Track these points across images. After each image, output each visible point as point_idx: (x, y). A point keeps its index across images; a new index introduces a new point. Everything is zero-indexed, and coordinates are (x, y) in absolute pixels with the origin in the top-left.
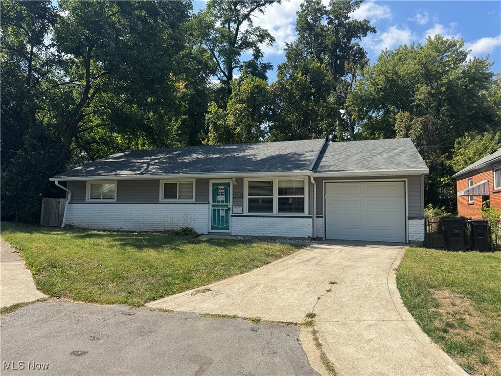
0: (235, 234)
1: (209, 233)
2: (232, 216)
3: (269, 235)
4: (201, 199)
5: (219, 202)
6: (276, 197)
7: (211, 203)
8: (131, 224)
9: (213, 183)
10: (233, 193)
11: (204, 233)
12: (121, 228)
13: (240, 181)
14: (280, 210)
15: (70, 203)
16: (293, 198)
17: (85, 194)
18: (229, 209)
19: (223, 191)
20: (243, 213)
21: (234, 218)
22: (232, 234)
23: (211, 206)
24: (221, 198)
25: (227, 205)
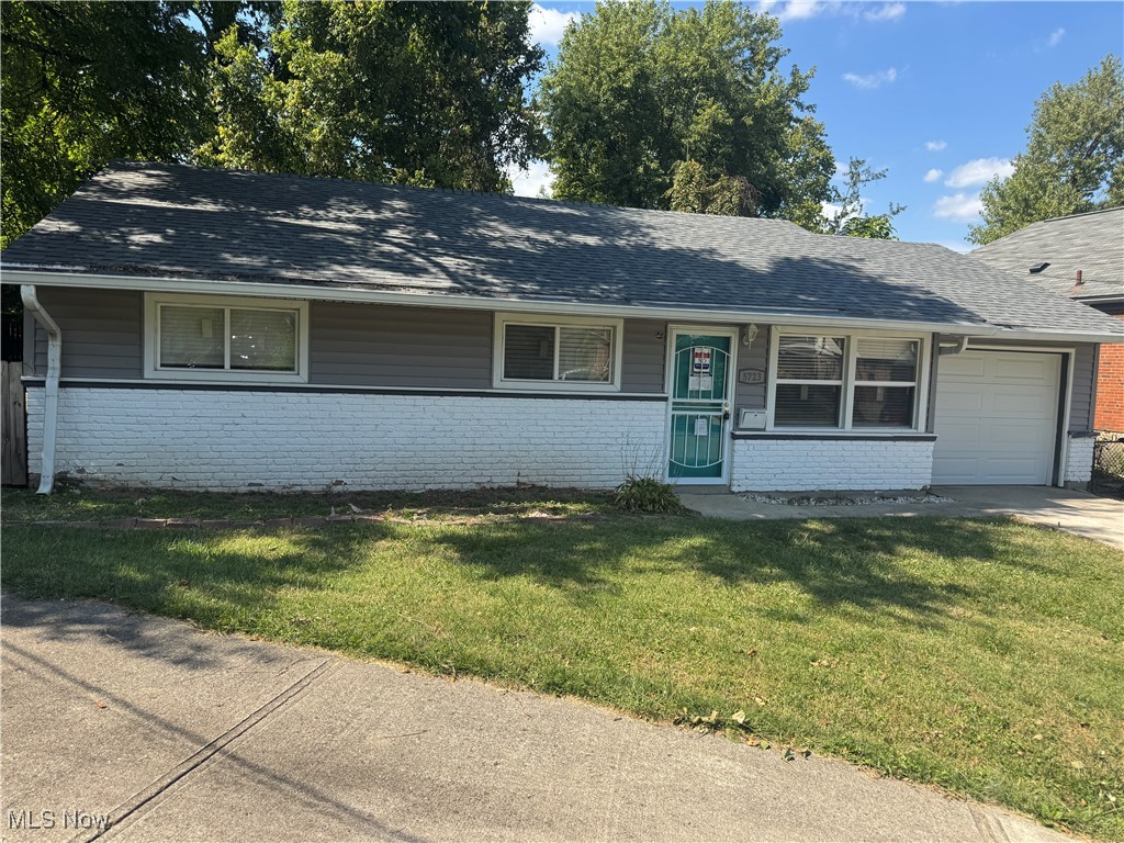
0: (743, 489)
2: (734, 437)
3: (832, 488)
4: (641, 384)
5: (696, 394)
6: (850, 384)
7: (671, 400)
9: (680, 336)
10: (739, 370)
14: (859, 419)
16: (888, 388)
17: (139, 344)
18: (725, 416)
19: (708, 361)
20: (764, 429)
21: (742, 442)
22: (735, 489)
23: (671, 406)
24: (701, 382)
25: (720, 405)
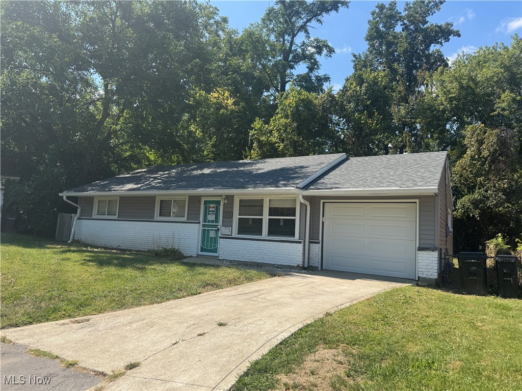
0: (222, 258)
1: (198, 256)
2: (220, 238)
3: (256, 261)
4: (193, 218)
5: (209, 221)
6: (266, 218)
7: (202, 223)
8: (128, 242)
9: (205, 201)
10: (223, 212)
11: (193, 255)
12: (120, 246)
13: (230, 198)
14: (270, 233)
15: (78, 219)
16: (284, 219)
17: (92, 209)
18: (218, 230)
19: (214, 209)
20: (231, 235)
21: (222, 239)
22: (220, 258)
23: (201, 226)
24: (211, 217)
25: (217, 225)
